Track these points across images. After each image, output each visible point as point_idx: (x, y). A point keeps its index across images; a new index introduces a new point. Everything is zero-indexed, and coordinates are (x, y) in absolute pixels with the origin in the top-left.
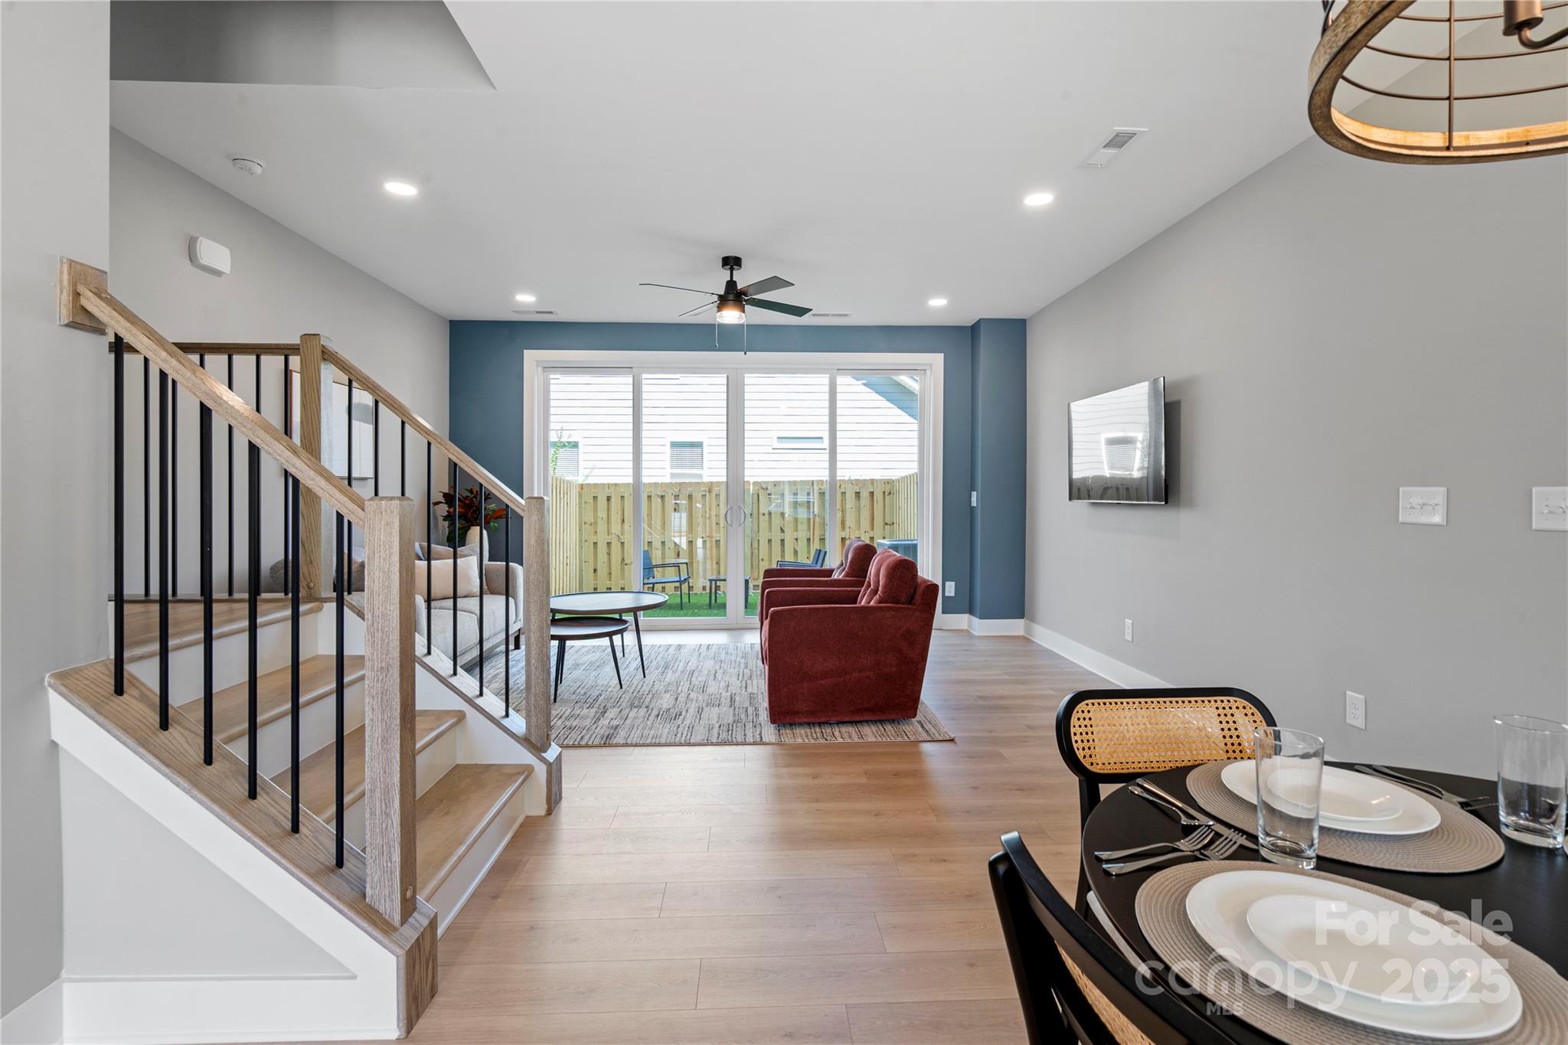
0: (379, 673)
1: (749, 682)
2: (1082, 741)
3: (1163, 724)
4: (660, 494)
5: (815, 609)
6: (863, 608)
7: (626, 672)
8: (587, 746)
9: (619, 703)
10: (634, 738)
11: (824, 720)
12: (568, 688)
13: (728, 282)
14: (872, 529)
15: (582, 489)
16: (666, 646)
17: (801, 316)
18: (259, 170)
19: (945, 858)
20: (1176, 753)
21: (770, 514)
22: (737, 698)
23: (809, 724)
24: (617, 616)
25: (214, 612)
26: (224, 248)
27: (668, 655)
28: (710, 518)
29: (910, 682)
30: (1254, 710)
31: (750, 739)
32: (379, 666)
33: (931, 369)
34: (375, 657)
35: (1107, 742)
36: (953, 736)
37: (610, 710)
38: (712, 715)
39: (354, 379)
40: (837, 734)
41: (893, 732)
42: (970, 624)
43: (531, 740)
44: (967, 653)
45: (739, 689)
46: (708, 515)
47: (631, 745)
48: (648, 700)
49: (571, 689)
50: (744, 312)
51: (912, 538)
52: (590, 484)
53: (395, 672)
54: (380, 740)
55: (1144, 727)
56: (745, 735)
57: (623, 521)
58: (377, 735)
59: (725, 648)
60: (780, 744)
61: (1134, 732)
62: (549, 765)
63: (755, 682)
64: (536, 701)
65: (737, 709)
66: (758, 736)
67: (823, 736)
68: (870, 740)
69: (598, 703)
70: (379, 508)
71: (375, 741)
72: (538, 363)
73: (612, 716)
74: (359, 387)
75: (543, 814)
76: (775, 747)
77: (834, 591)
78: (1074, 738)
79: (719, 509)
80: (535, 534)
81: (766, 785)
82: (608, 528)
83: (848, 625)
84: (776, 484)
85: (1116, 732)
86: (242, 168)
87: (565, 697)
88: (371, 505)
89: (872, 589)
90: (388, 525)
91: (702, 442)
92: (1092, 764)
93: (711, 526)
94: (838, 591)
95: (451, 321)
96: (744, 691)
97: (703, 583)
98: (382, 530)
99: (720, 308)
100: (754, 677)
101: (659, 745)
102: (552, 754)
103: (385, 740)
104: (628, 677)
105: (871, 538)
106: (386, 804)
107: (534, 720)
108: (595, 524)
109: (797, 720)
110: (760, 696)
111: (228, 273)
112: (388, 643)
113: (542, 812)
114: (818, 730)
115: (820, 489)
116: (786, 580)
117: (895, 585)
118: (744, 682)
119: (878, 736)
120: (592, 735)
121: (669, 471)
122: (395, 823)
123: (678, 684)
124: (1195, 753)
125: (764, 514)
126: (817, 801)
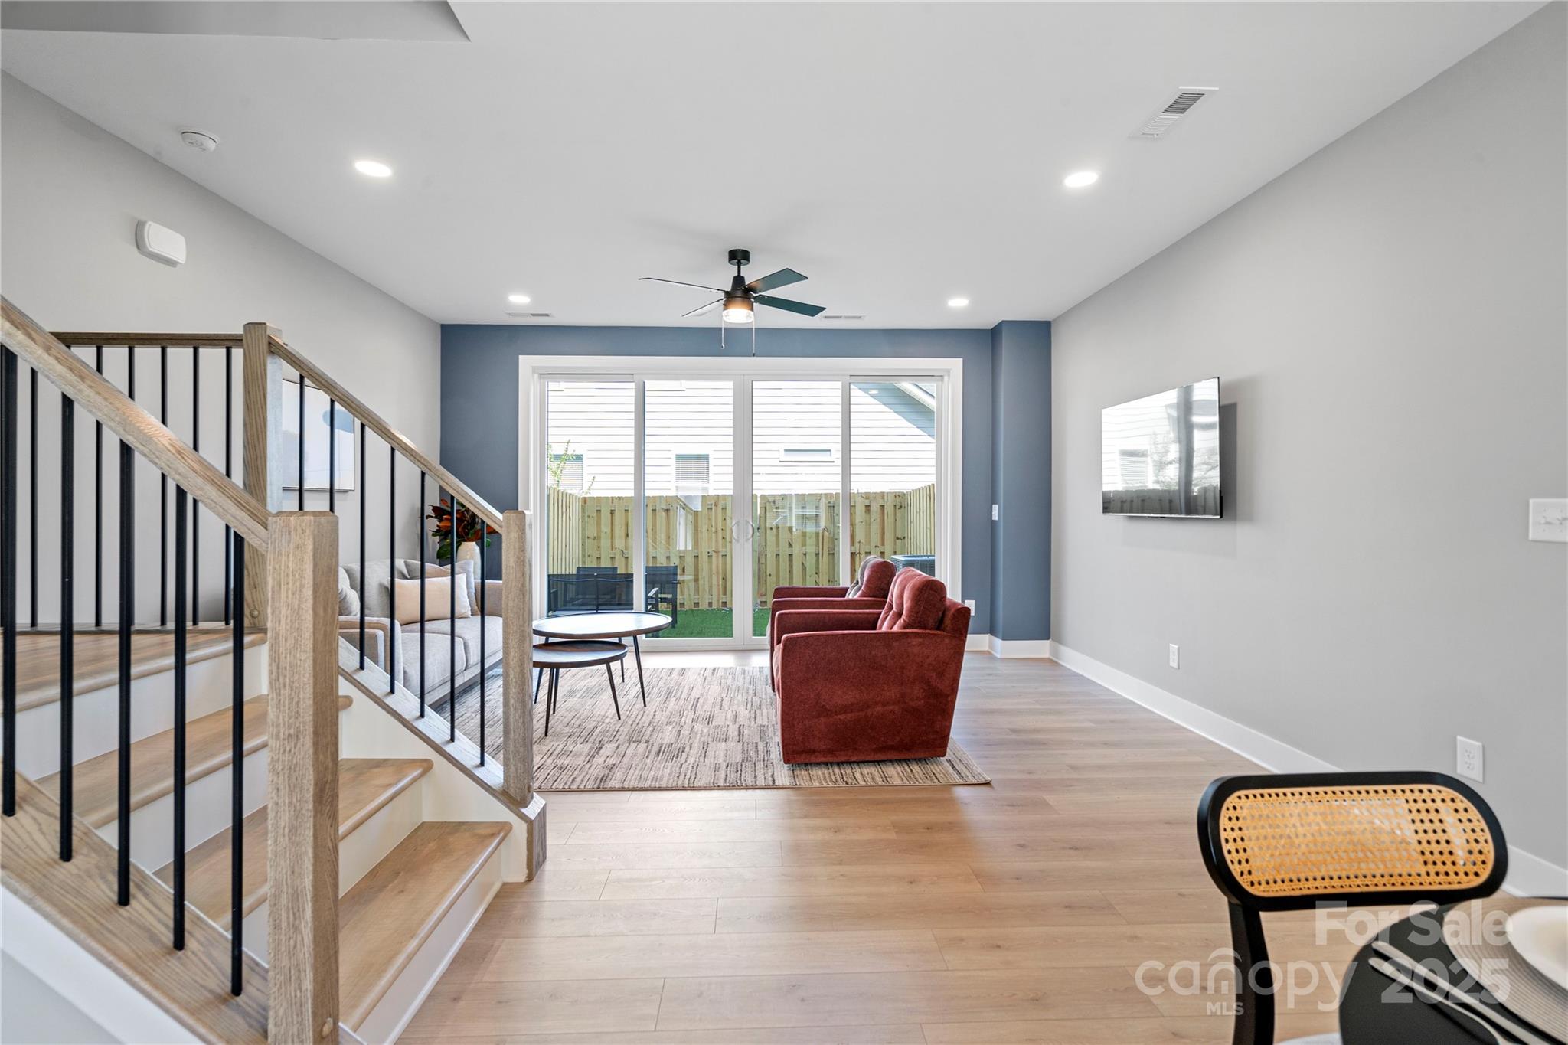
0: (286, 742)
1: (758, 712)
2: (1237, 851)
3: (1343, 823)
4: (665, 507)
5: (833, 635)
6: (886, 634)
7: (625, 700)
8: (579, 790)
9: (617, 738)
10: (632, 782)
11: (843, 759)
12: (561, 718)
13: (735, 278)
14: (883, 544)
15: (585, 503)
16: (669, 669)
17: (813, 316)
18: (212, 146)
19: (1000, 943)
20: (1363, 865)
21: (778, 528)
22: (746, 732)
23: (826, 764)
24: (616, 640)
25: (133, 647)
26: (178, 235)
27: (671, 680)
28: (716, 532)
29: (939, 717)
30: (1467, 804)
31: (761, 782)
32: (287, 733)
33: (949, 375)
34: (281, 721)
35: (1270, 851)
36: (988, 778)
37: (606, 745)
38: (718, 751)
39: (307, 375)
40: (858, 775)
41: (921, 773)
42: (991, 645)
43: (510, 792)
44: (991, 677)
45: (747, 721)
46: (714, 530)
47: (629, 790)
48: (648, 733)
49: (566, 719)
50: (752, 310)
51: (929, 554)
52: (594, 498)
53: (307, 741)
54: (287, 830)
55: (1317, 828)
56: (755, 777)
57: (627, 535)
58: (283, 824)
59: (730, 672)
60: (794, 788)
61: (1305, 835)
62: (530, 823)
63: (765, 712)
64: (515, 747)
65: (746, 745)
66: (770, 779)
67: (843, 778)
68: (895, 783)
69: (594, 737)
70: (287, 525)
71: (281, 831)
72: (534, 370)
73: (608, 753)
74: (314, 386)
75: (523, 881)
76: (790, 792)
77: (851, 613)
78: (1225, 847)
79: (726, 524)
80: (515, 554)
81: (781, 842)
82: (612, 542)
83: (870, 653)
84: (784, 497)
85: (1281, 836)
86: (192, 143)
87: (558, 730)
88: (276, 522)
89: (895, 612)
90: (298, 548)
91: (708, 455)
92: (1252, 884)
93: (717, 541)
94: (855, 613)
95: (443, 326)
96: (753, 722)
97: (709, 599)
98: (291, 555)
99: (726, 306)
100: (764, 707)
101: (660, 789)
102: (532, 810)
103: (294, 830)
104: (627, 706)
105: (881, 553)
106: (294, 914)
107: (513, 769)
108: (597, 538)
109: (813, 759)
110: (771, 729)
111: (183, 263)
112: (298, 703)
113: (522, 878)
114: (837, 770)
115: (829, 503)
116: (798, 601)
117: (922, 608)
118: (753, 712)
119: (904, 778)
120: (585, 776)
121: (673, 485)
122: (306, 940)
123: (681, 712)
124: (1389, 866)
125: (771, 529)
126: (841, 863)
